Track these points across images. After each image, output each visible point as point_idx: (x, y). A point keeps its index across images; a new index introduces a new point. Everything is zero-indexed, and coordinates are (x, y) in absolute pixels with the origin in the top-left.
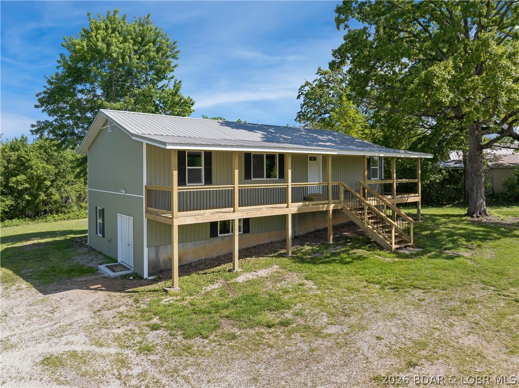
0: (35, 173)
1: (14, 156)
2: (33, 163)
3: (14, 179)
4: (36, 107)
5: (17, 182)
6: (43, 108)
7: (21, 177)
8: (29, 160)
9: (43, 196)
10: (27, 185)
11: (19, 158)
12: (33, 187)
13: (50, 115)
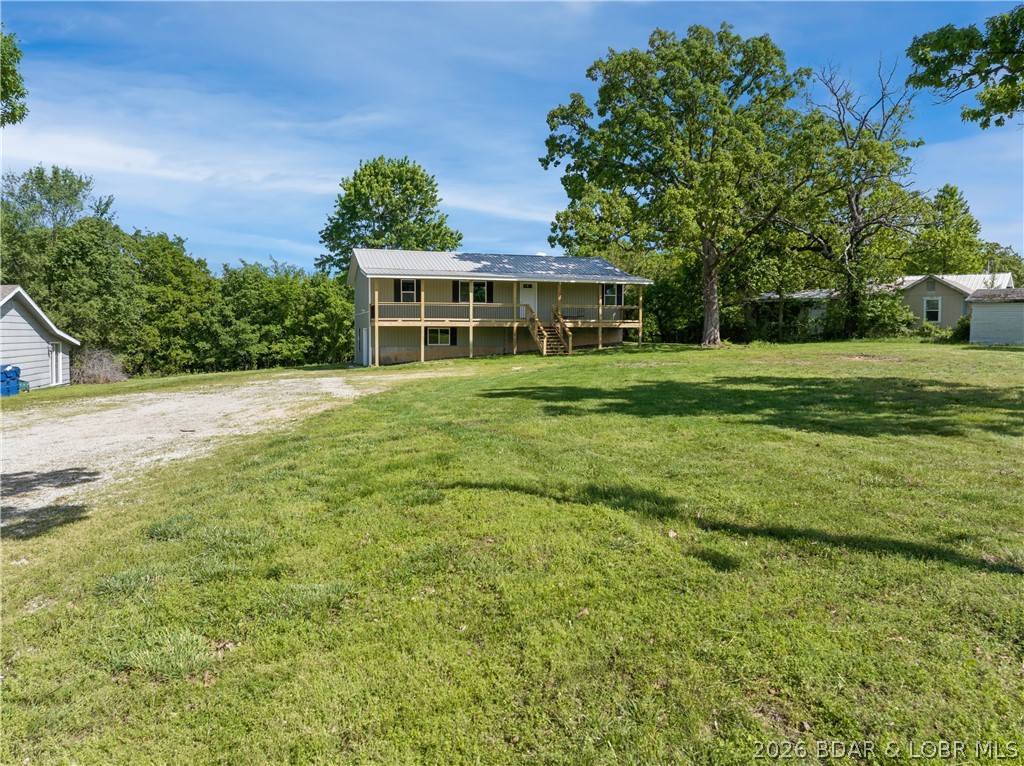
0: (333, 311)
1: (313, 292)
2: (331, 299)
3: (313, 318)
4: (321, 242)
5: (316, 322)
6: (326, 243)
7: (320, 316)
8: (327, 297)
9: (343, 339)
10: (325, 325)
11: (318, 293)
12: (332, 328)
13: (331, 250)
